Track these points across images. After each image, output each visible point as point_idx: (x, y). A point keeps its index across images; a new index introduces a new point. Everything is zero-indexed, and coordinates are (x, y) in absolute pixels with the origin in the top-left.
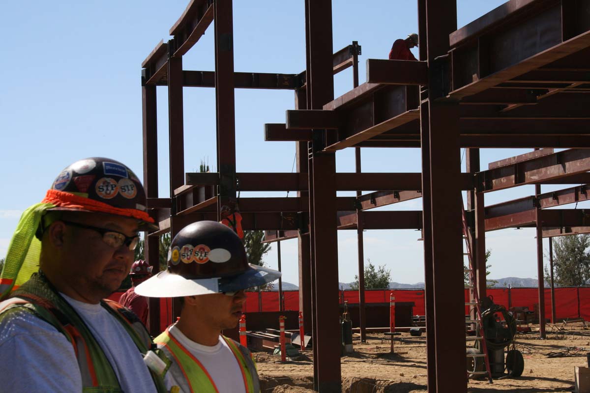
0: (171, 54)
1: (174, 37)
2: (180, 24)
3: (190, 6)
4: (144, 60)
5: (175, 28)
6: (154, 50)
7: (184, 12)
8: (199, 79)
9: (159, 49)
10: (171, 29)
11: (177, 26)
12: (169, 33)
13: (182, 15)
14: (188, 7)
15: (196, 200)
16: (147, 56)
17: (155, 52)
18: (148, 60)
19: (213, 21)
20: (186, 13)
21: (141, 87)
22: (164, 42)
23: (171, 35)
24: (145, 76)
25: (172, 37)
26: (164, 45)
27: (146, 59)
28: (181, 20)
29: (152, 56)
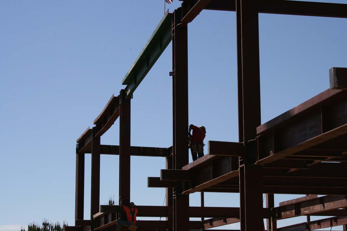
0: (94, 135)
1: (96, 126)
2: (100, 118)
3: (106, 107)
4: (77, 139)
5: (97, 120)
6: (84, 133)
7: (102, 112)
8: (110, 150)
9: (87, 132)
10: (94, 121)
11: (98, 119)
12: (93, 123)
13: (101, 113)
14: (104, 108)
15: (106, 222)
16: (80, 136)
17: (84, 134)
18: (80, 138)
19: (119, 116)
20: (103, 112)
21: (76, 154)
22: (90, 129)
24: (78, 147)
25: (95, 126)
27: (79, 138)
29: (83, 135)
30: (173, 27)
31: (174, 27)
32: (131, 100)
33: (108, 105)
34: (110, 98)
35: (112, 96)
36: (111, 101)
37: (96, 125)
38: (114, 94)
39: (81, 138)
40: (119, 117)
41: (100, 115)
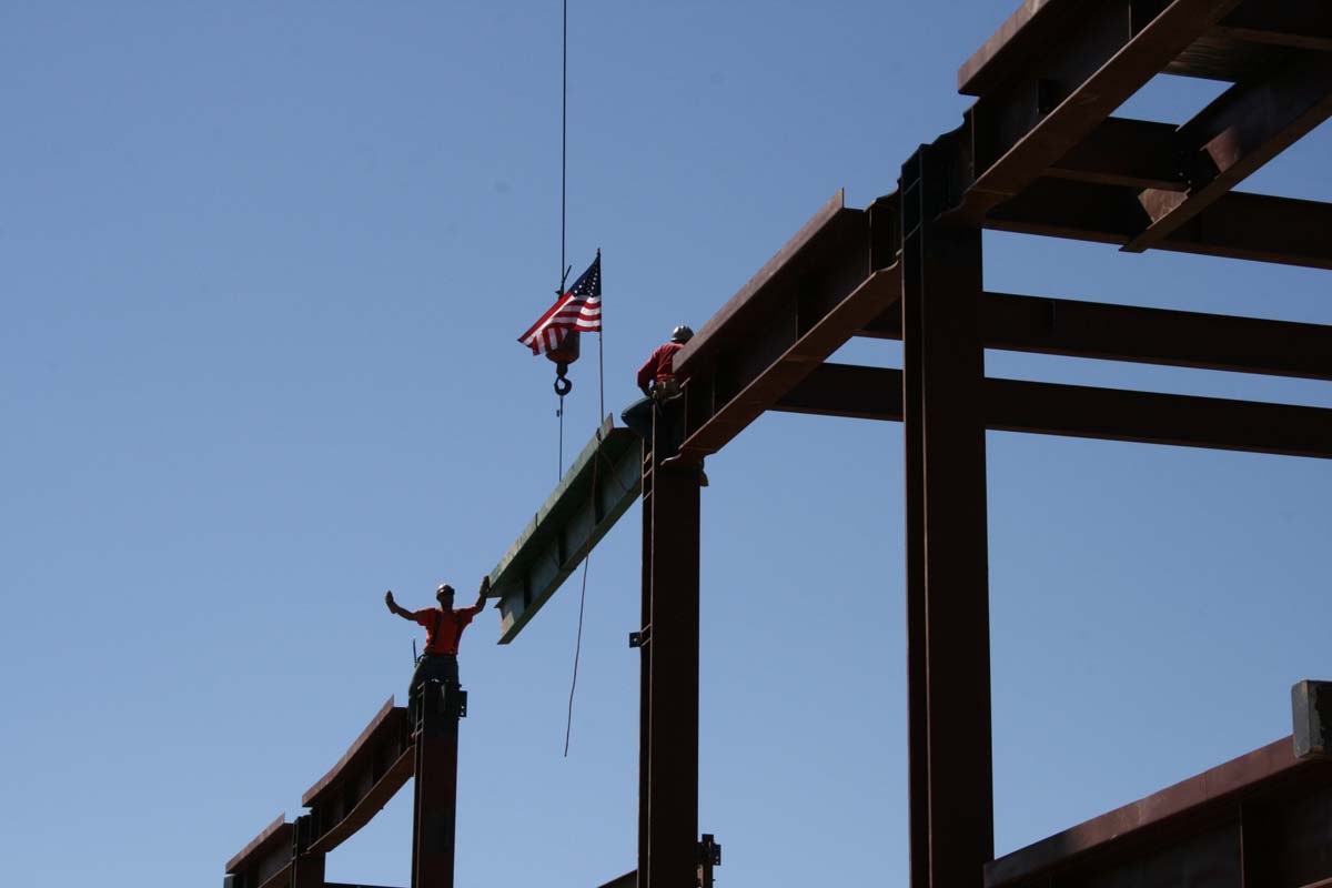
0: (302, 848)
1: (311, 811)
2: (330, 784)
4: (229, 859)
5: (317, 791)
7: (343, 758)
9: (273, 834)
10: (306, 794)
11: (322, 787)
13: (337, 766)
14: (351, 749)
16: (243, 848)
17: (262, 840)
18: (242, 857)
19: (413, 782)
20: (346, 761)
22: (287, 821)
23: (304, 806)
25: (307, 811)
26: (286, 827)
27: (238, 855)
28: (335, 775)
29: (253, 848)
30: (648, 466)
31: (653, 468)
32: (462, 722)
33: (366, 737)
34: (377, 713)
35: (385, 702)
36: (381, 723)
37: (310, 809)
38: (393, 697)
39: (246, 858)
40: (412, 780)
41: (332, 770)
